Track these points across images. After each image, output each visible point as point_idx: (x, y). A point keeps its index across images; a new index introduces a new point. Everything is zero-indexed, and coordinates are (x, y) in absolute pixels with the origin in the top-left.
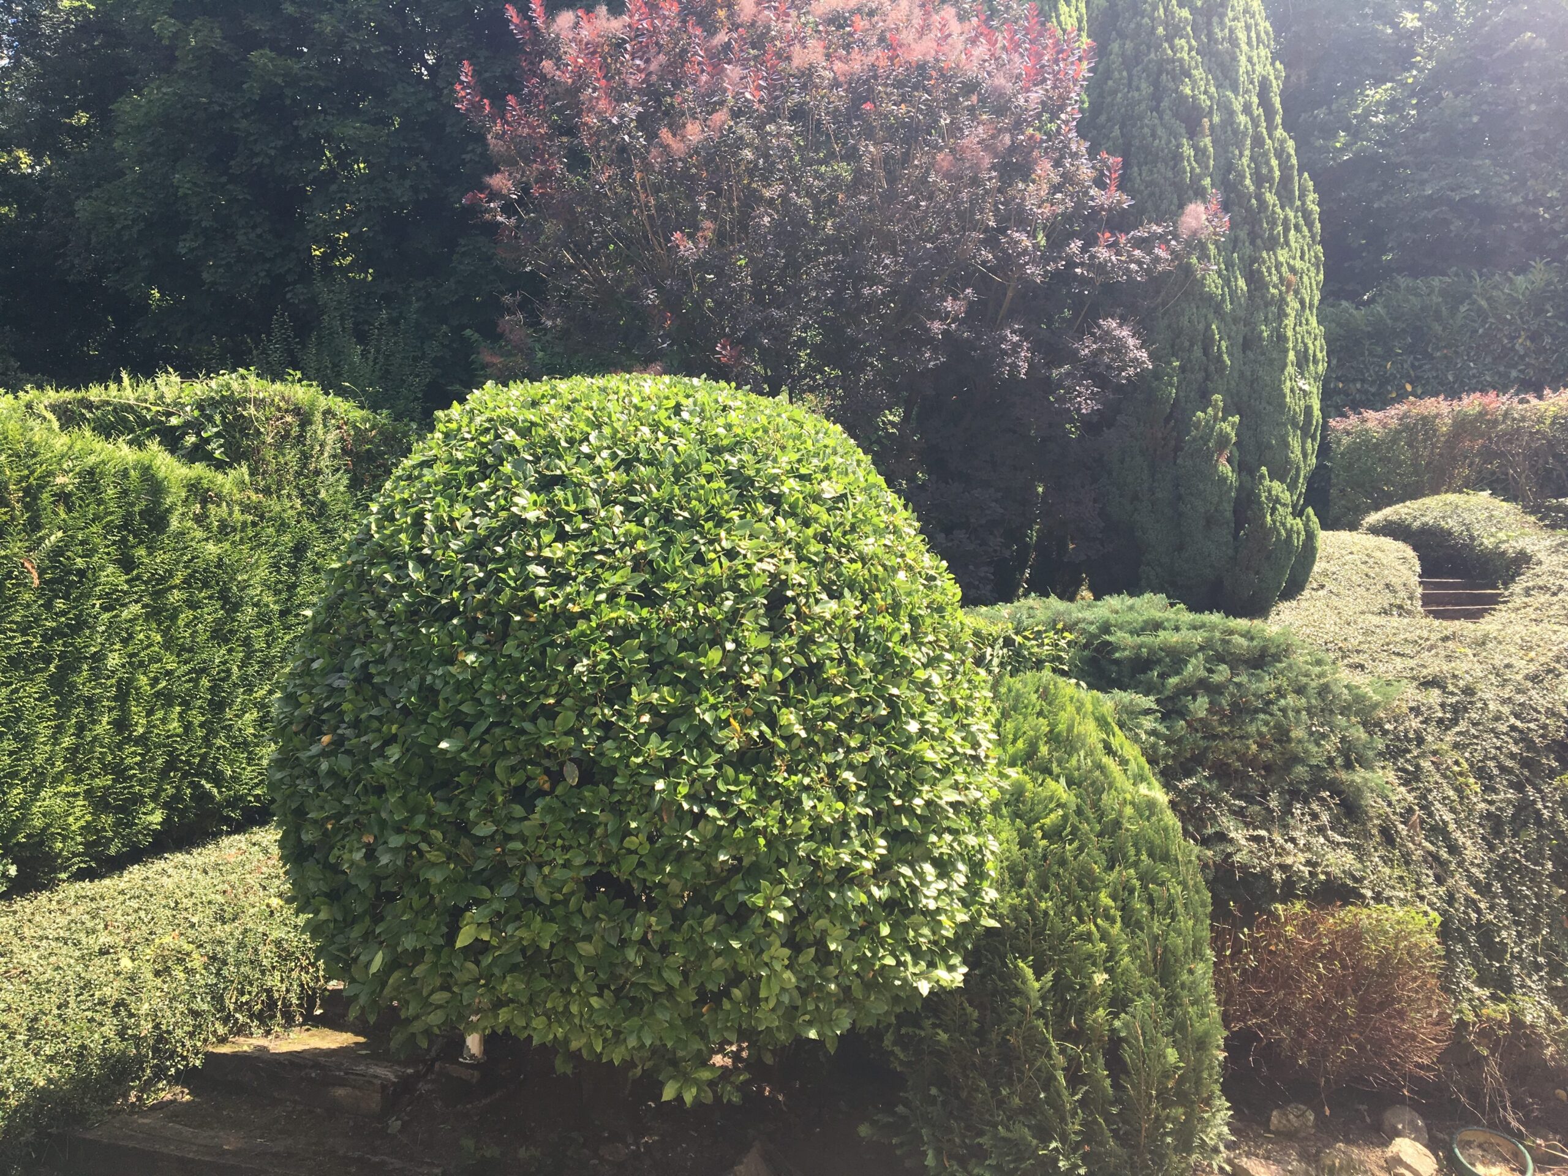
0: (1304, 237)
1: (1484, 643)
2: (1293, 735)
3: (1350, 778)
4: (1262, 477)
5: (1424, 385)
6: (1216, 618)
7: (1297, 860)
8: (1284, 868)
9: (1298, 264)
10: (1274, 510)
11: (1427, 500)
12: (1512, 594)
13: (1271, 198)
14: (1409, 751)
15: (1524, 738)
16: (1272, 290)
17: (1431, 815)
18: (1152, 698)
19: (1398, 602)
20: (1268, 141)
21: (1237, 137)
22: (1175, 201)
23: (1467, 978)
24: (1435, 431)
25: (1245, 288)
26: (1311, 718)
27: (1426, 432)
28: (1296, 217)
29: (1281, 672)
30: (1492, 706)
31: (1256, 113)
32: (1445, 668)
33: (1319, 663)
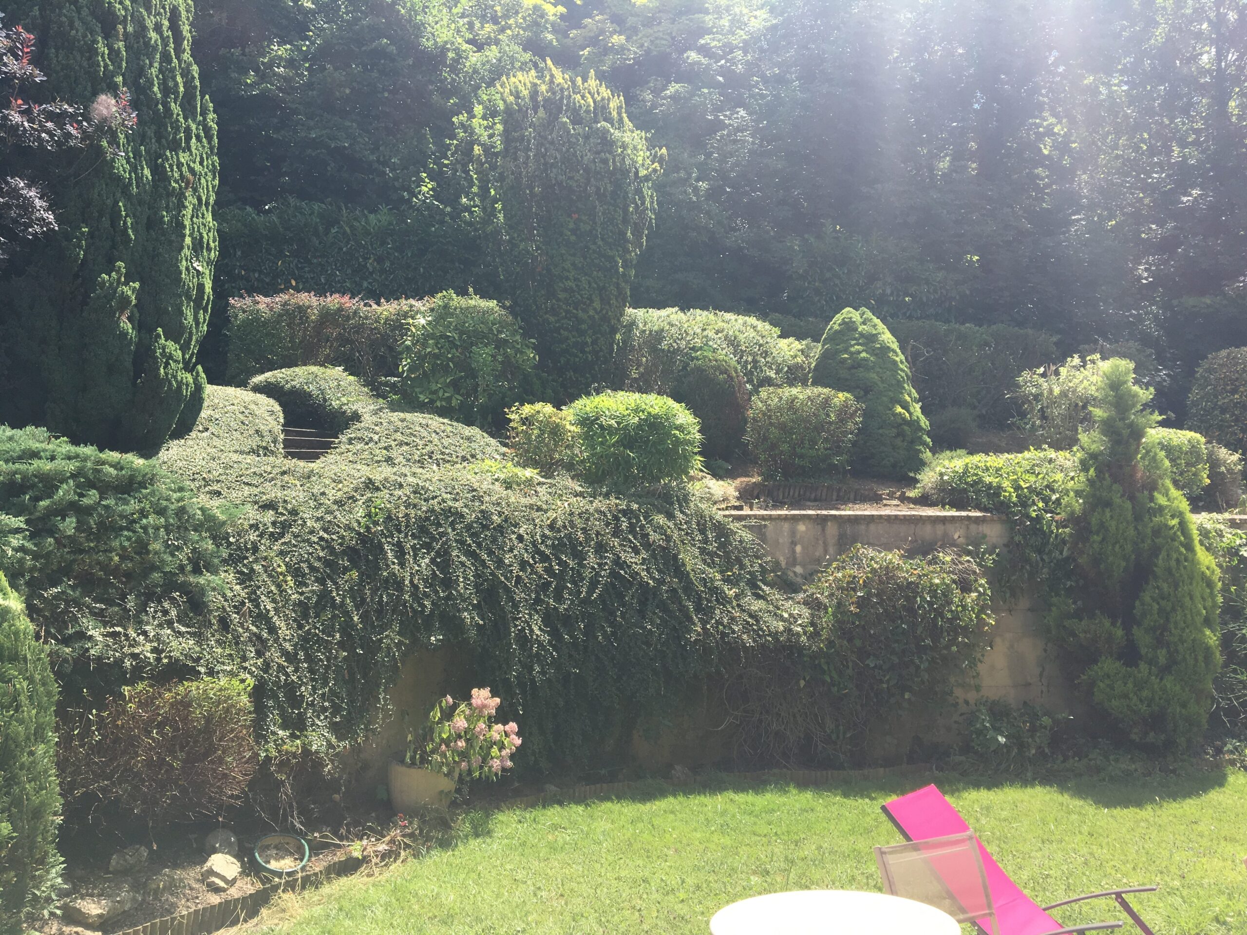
0: (203, 147)
1: (309, 477)
2: (150, 548)
3: (196, 580)
4: (159, 336)
5: (304, 283)
6: (88, 450)
7: (145, 649)
8: (134, 656)
9: (197, 167)
10: (167, 364)
11: (297, 369)
12: (340, 443)
13: (175, 108)
14: (247, 558)
15: (328, 546)
16: (174, 184)
17: (257, 606)
18: (21, 519)
19: (264, 444)
20: (175, 60)
21: (148, 49)
22: (89, 88)
23: (275, 725)
24: (308, 318)
25: (150, 178)
26: (168, 534)
27: (301, 318)
28: (197, 129)
29: (145, 497)
30: (309, 523)
31: (165, 34)
32: (279, 495)
33: (181, 489)
